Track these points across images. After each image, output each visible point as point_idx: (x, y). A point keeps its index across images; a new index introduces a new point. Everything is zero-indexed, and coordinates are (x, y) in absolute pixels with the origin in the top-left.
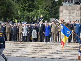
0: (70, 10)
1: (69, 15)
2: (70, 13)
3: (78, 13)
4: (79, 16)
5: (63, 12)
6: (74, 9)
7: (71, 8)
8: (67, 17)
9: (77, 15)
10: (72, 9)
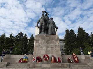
0: (47, 39)
1: (46, 45)
2: (47, 43)
3: (57, 44)
4: (58, 47)
5: (39, 41)
6: (52, 39)
7: (48, 37)
8: (44, 48)
9: (55, 46)
10: (49, 39)
